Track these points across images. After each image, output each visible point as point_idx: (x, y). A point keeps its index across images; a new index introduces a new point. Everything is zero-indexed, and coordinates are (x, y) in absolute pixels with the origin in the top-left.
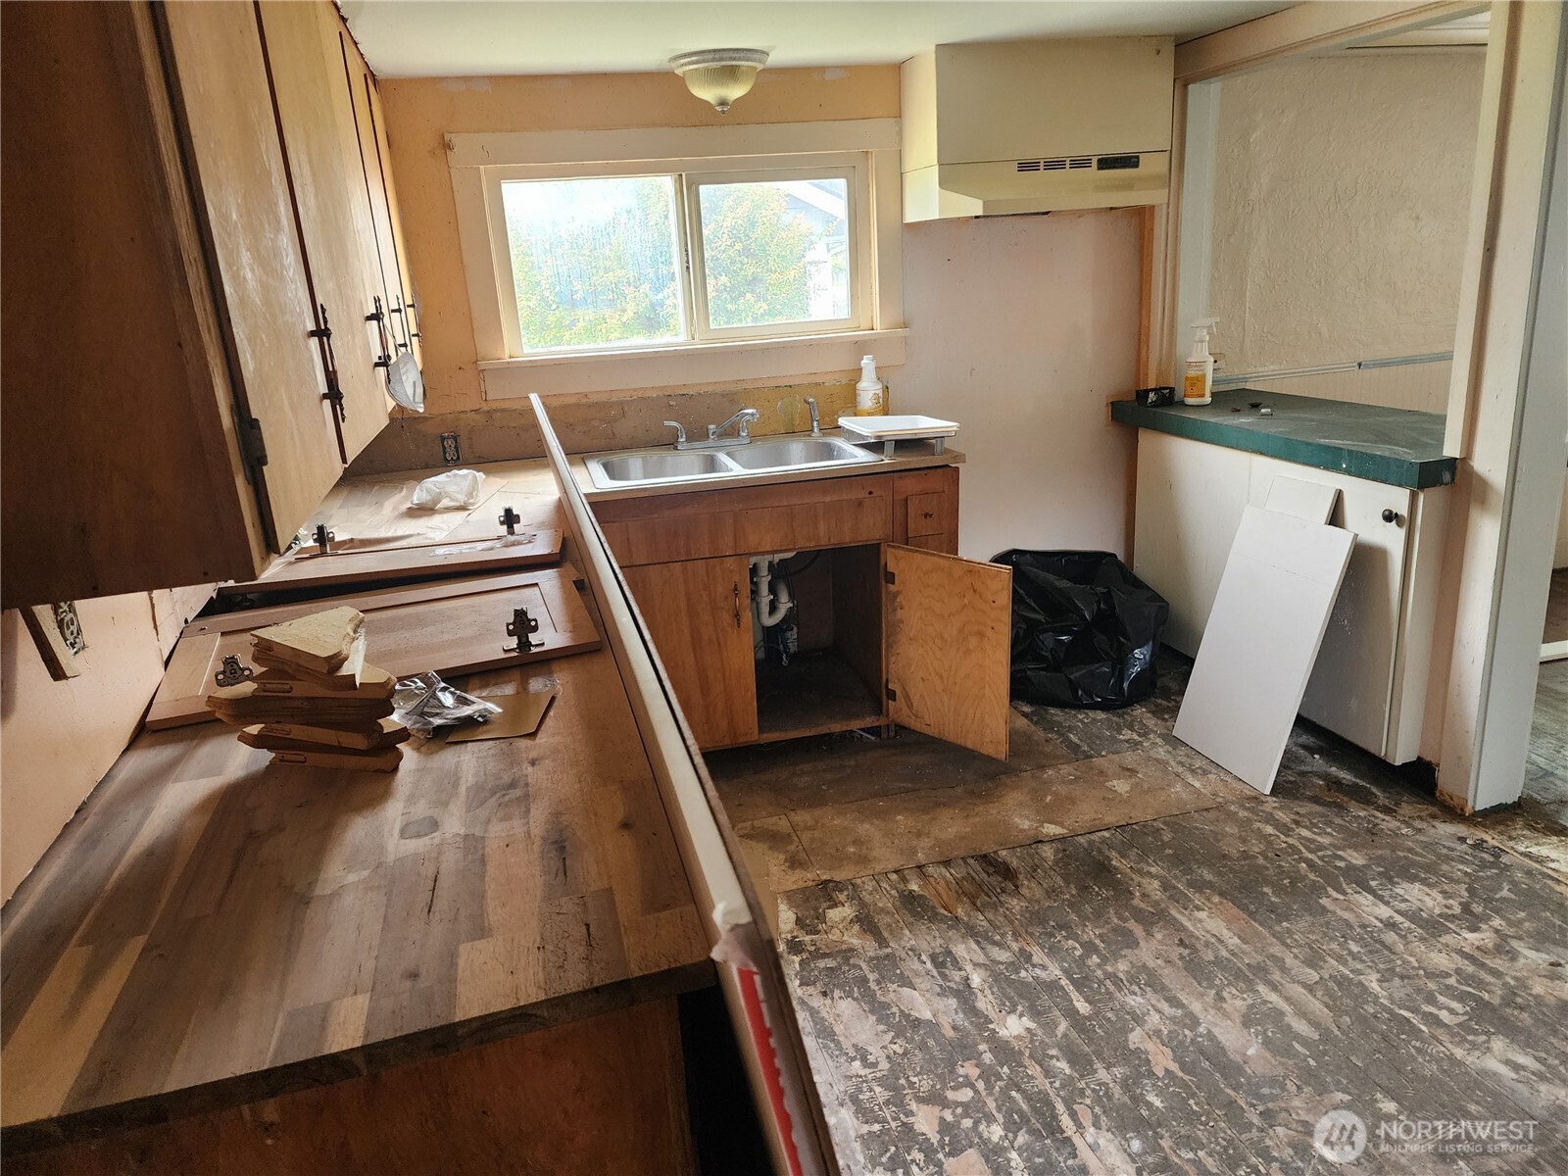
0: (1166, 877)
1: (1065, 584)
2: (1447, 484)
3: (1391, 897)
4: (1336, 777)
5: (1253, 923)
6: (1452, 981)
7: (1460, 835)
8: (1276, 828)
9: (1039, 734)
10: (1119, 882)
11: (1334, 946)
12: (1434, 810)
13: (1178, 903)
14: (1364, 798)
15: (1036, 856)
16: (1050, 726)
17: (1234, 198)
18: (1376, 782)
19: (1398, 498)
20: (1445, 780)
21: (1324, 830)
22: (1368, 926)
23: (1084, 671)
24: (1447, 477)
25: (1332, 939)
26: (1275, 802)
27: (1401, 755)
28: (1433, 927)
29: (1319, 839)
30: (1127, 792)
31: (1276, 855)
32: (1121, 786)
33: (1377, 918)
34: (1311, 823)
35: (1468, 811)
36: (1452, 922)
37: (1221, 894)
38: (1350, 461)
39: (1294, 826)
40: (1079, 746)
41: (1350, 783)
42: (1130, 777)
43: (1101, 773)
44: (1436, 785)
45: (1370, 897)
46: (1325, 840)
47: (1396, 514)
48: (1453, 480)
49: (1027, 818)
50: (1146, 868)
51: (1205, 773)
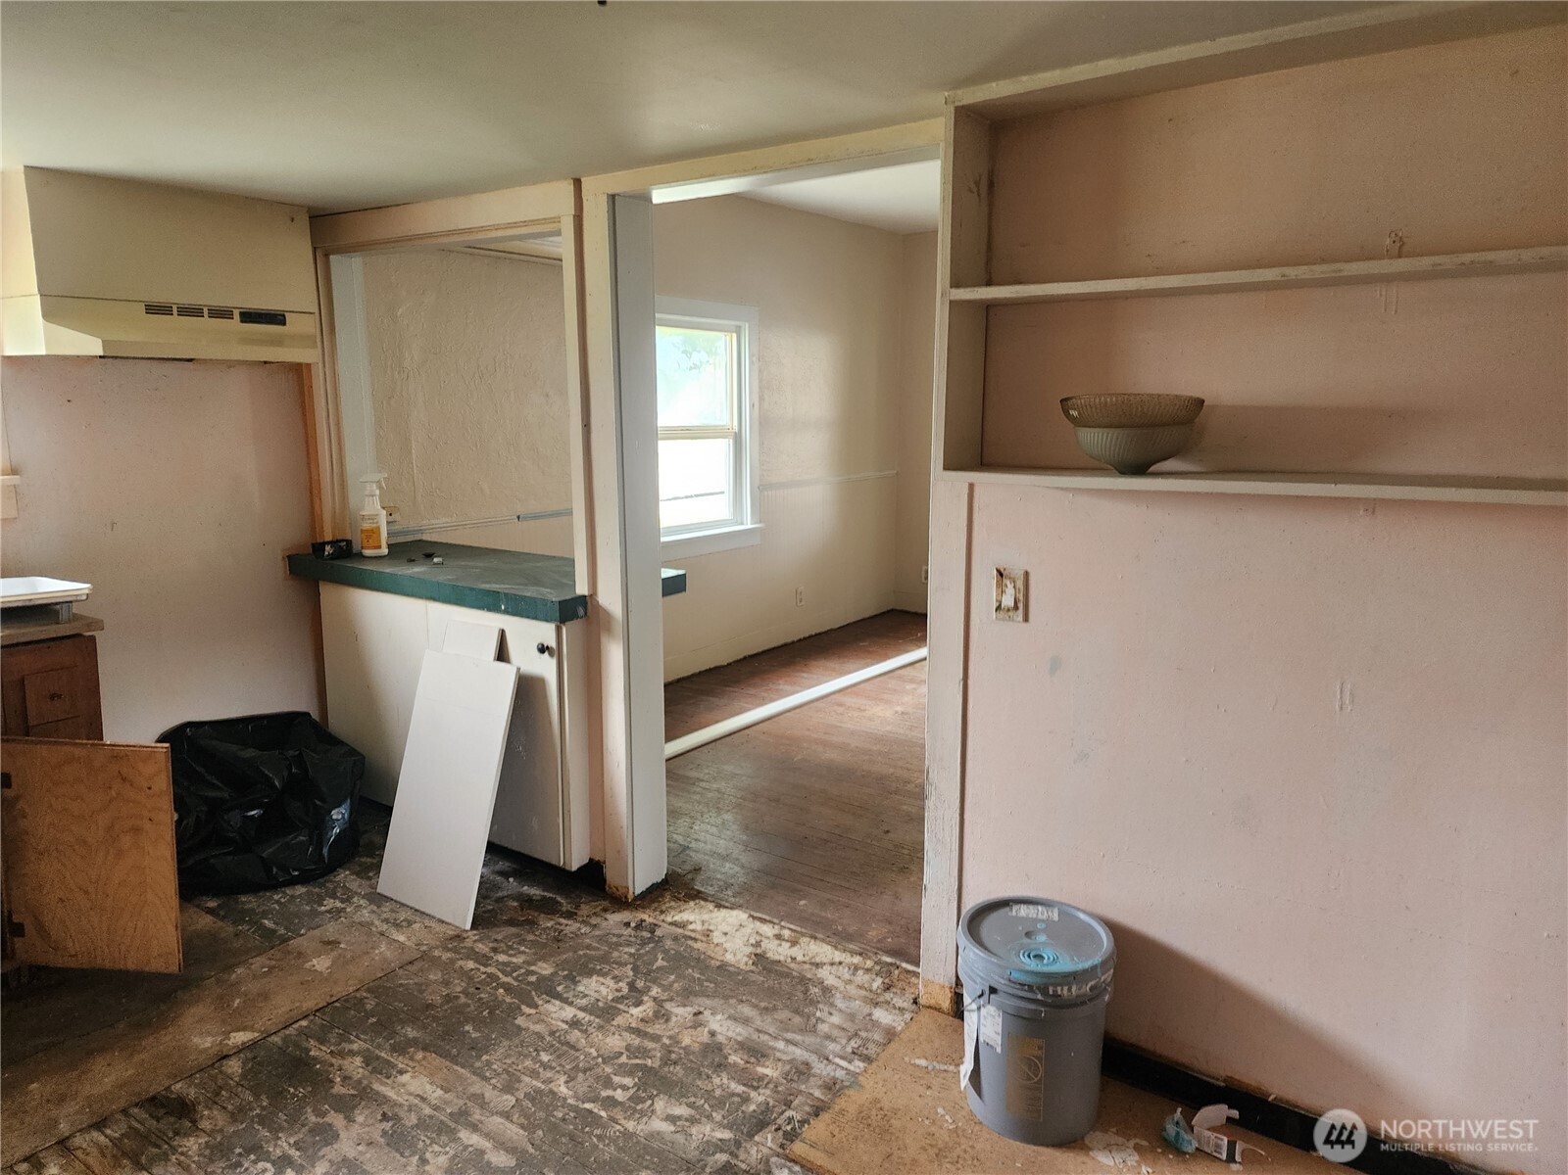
0: (368, 1049)
1: (249, 753)
2: (582, 617)
3: (574, 996)
4: (528, 895)
5: (455, 1067)
6: (623, 1059)
7: (625, 921)
8: (477, 961)
9: (227, 929)
10: (317, 1073)
11: (528, 1063)
12: (606, 903)
13: (381, 1074)
14: (549, 908)
15: (220, 1076)
16: (240, 916)
17: (389, 363)
18: (559, 890)
19: (546, 632)
20: (611, 875)
21: (518, 949)
22: (555, 1032)
23: (279, 845)
24: (581, 611)
25: (526, 1056)
26: (475, 935)
27: (576, 860)
28: (606, 1012)
29: (514, 960)
30: (327, 969)
31: (477, 989)
32: (321, 964)
33: (563, 1021)
34: (508, 946)
35: (630, 897)
36: (622, 1003)
37: (425, 1049)
38: (507, 603)
39: (492, 954)
40: (274, 932)
41: (539, 898)
42: (332, 950)
43: (300, 954)
44: (605, 881)
45: (557, 1002)
46: (518, 960)
47: (547, 647)
48: (586, 613)
49: (209, 1034)
50: (347, 1046)
51: (410, 923)
